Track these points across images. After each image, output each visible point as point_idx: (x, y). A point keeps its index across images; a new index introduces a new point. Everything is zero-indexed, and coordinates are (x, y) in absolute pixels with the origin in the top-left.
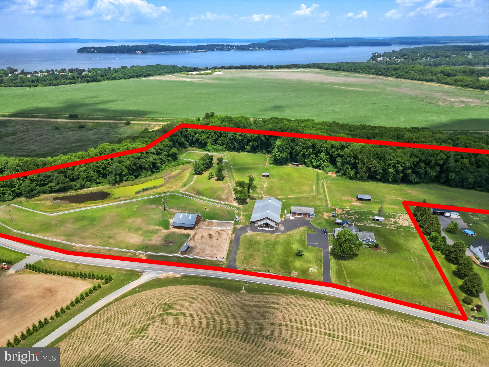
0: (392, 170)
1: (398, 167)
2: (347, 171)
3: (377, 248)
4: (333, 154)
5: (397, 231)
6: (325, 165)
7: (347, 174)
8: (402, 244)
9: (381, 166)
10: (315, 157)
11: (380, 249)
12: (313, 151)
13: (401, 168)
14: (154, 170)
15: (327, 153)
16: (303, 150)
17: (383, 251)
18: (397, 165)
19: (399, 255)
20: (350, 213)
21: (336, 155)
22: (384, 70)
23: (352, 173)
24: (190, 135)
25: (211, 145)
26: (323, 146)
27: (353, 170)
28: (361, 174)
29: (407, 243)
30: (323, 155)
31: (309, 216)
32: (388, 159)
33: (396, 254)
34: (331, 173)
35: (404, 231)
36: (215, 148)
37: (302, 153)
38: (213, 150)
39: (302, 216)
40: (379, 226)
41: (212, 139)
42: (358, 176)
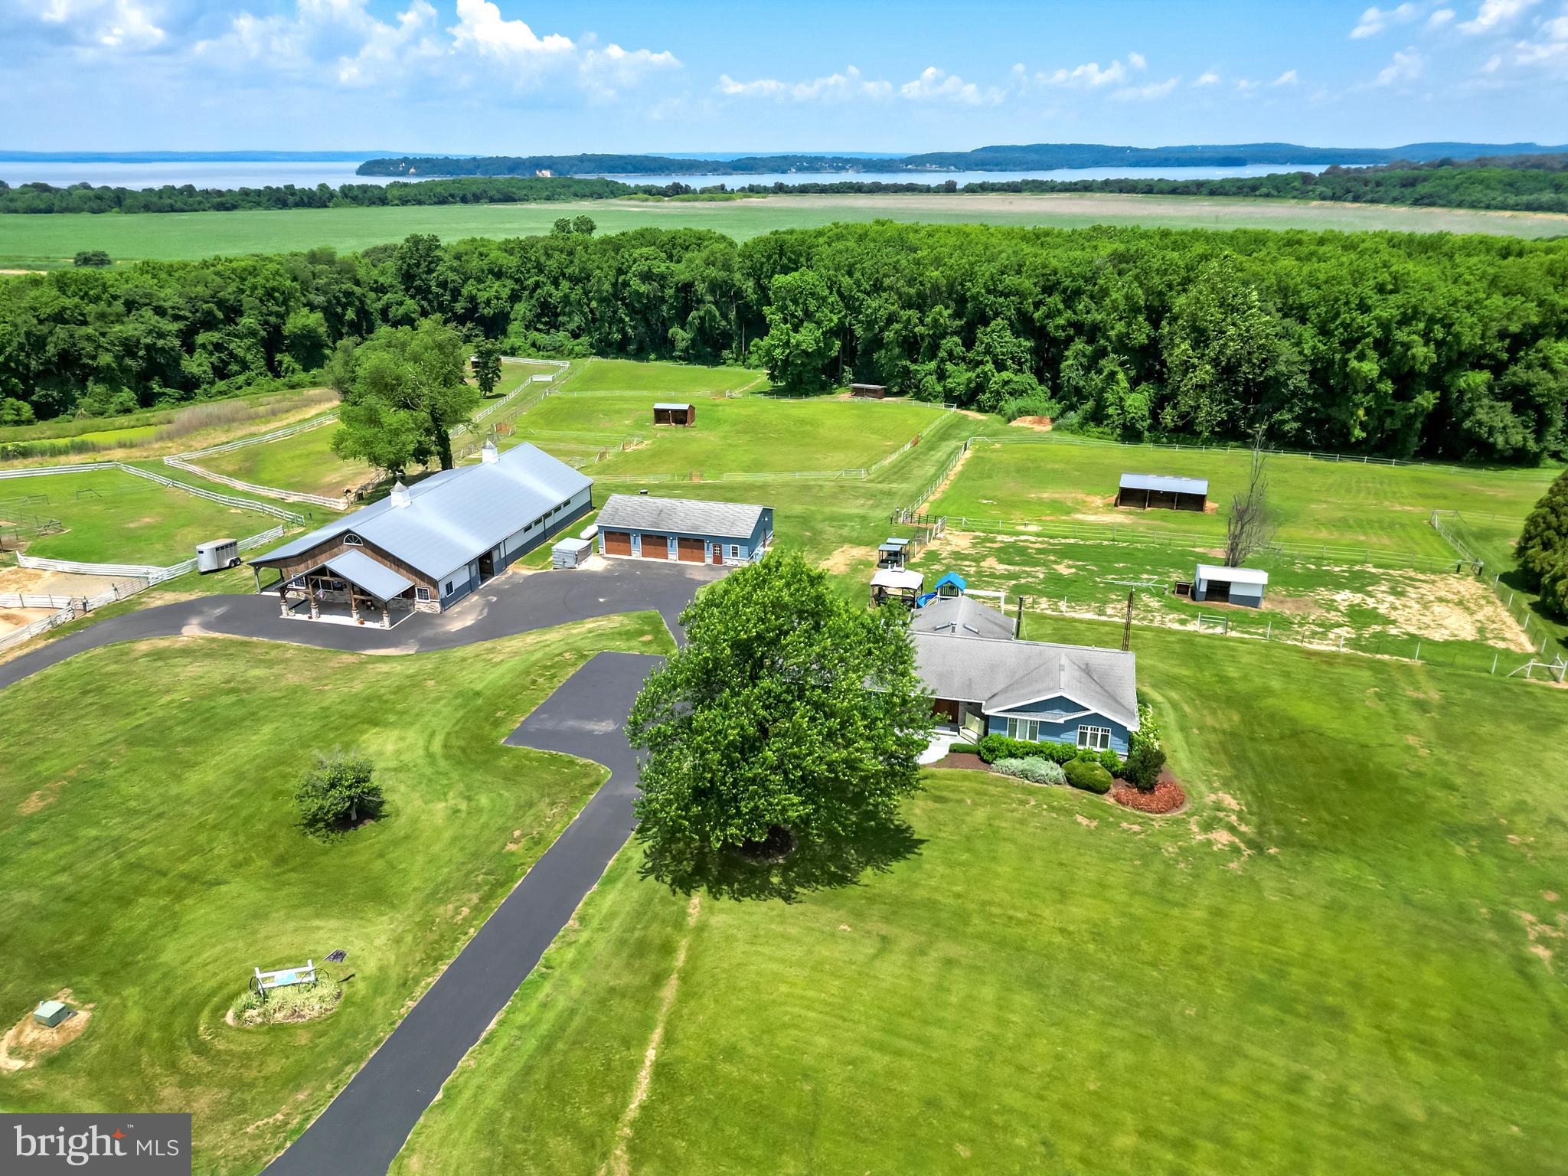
0: (1370, 368)
1: (1407, 346)
2: (1109, 396)
3: (1148, 788)
4: (1051, 327)
5: (1378, 668)
6: (1006, 383)
7: (1111, 411)
8: (1419, 775)
9: (1301, 353)
10: (960, 350)
11: (1175, 803)
12: (951, 317)
13: (1422, 353)
14: (156, 389)
15: (1024, 325)
16: (905, 314)
17: (1208, 826)
18: (1401, 335)
19: (1372, 880)
20: (1029, 555)
21: (1064, 329)
22: (1366, 185)
23: (1138, 401)
24: (443, 285)
25: (527, 328)
26: (1000, 288)
27: (1143, 385)
28: (1186, 403)
29: (1463, 768)
30: (1000, 336)
31: (718, 559)
32: (1347, 303)
33: (1343, 867)
34: (1030, 418)
35: (1432, 676)
36: (538, 343)
37: (897, 326)
38: (532, 351)
39: (673, 556)
40: (1219, 630)
41: (533, 302)
42: (1168, 416)
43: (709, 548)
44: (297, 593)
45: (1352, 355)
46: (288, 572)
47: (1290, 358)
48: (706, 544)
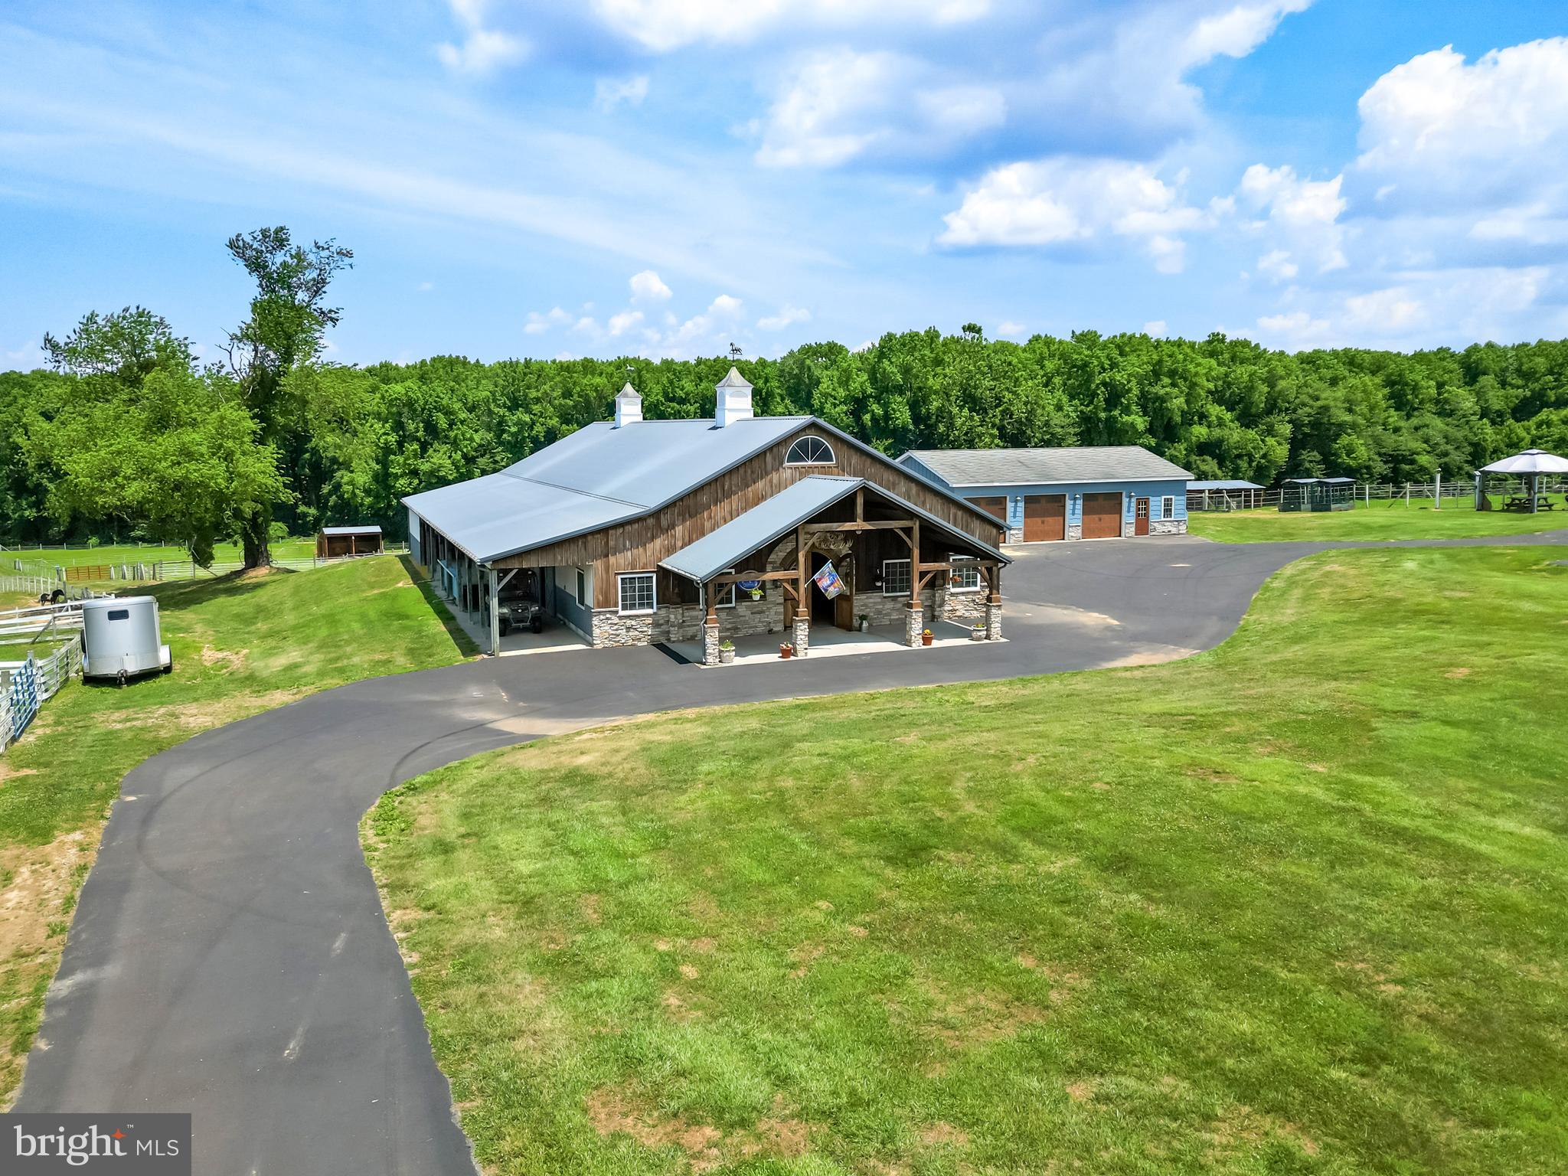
31: (1142, 527)
43: (1129, 507)
44: (628, 629)
45: (1116, 413)
46: (607, 569)
47: (1058, 422)
48: (1125, 500)
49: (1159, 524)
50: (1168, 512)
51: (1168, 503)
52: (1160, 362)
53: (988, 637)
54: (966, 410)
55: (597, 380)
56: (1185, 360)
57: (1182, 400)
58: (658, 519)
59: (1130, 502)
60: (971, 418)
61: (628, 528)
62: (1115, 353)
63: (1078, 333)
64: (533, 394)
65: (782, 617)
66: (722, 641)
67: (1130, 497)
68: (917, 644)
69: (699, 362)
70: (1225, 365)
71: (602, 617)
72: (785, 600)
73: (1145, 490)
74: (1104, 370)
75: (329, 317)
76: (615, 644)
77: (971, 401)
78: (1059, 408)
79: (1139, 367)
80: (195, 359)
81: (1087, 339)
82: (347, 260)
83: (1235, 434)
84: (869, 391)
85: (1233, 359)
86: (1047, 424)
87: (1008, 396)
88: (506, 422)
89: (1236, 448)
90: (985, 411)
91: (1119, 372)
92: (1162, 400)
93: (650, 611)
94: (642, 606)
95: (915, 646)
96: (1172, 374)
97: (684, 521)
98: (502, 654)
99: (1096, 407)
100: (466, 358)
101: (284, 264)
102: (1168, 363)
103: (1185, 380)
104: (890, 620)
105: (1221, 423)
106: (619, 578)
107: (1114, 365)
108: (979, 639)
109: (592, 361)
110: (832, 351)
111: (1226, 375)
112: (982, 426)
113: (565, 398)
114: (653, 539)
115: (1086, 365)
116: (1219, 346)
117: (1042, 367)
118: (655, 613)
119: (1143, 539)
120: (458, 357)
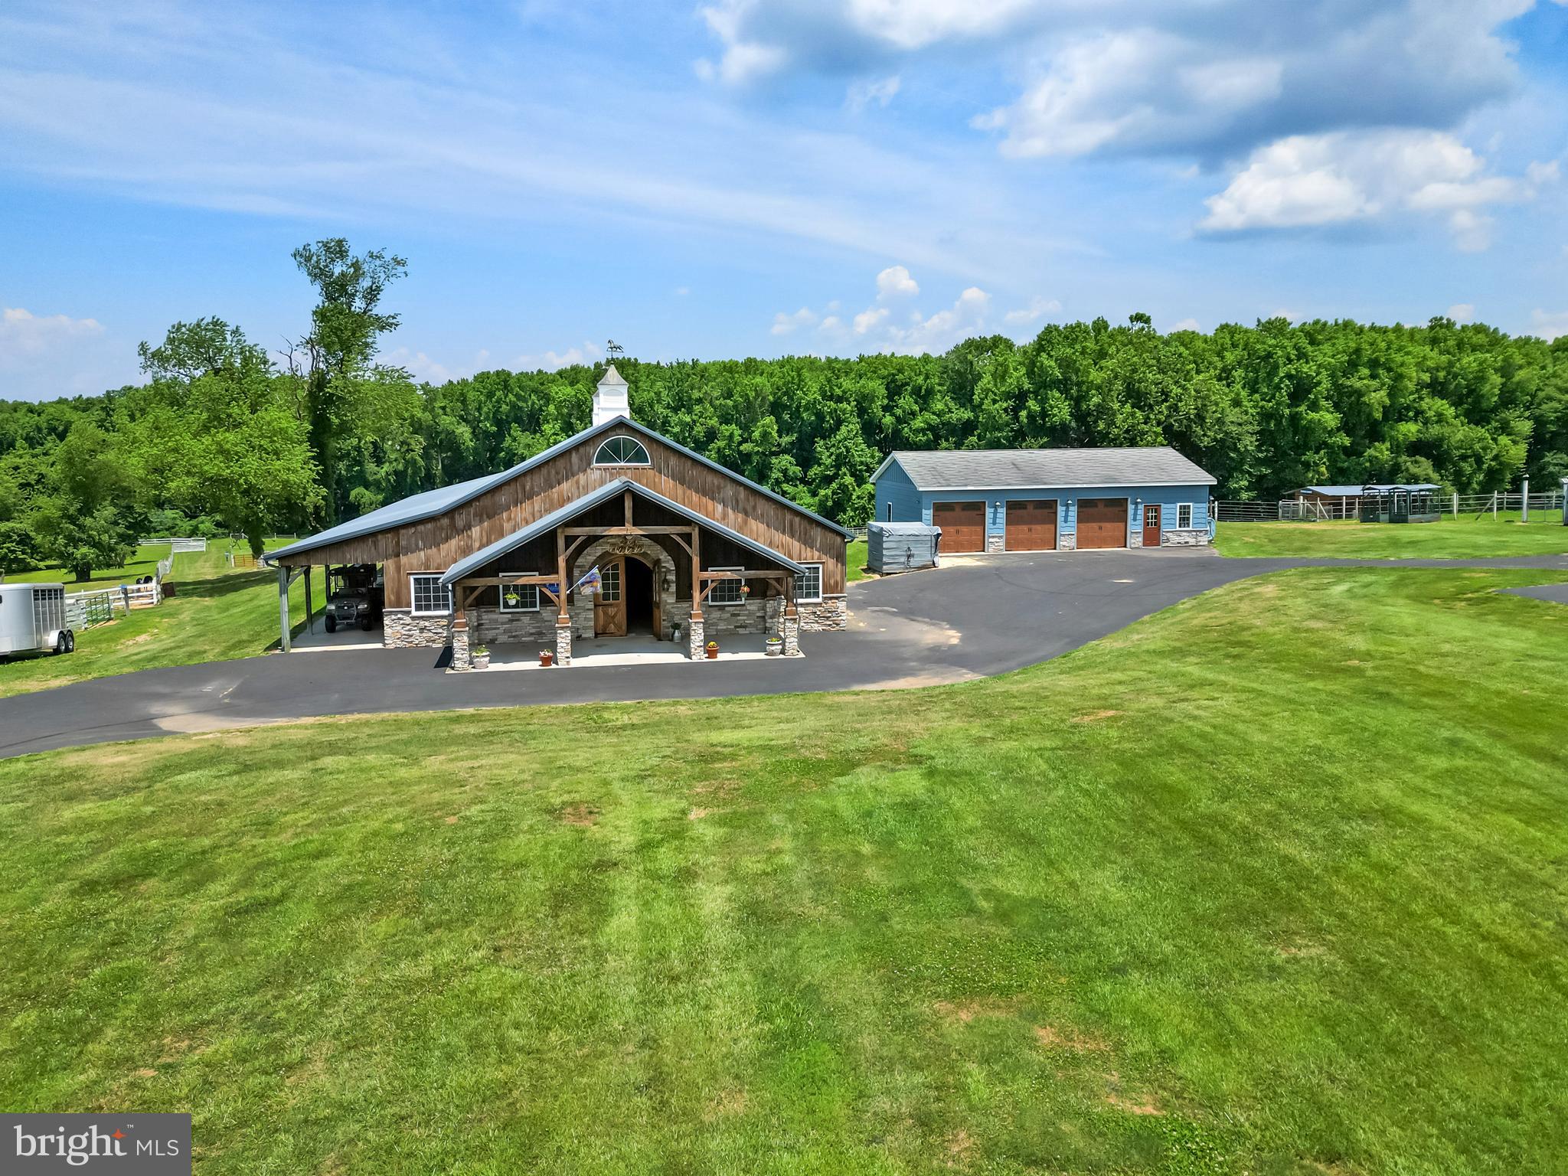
0: (1329, 417)
31: (1152, 536)
39: (1068, 542)
43: (1135, 514)
44: (422, 630)
45: (1302, 408)
46: (398, 568)
47: (1234, 419)
48: (1131, 508)
49: (1173, 534)
50: (1184, 520)
51: (1185, 511)
52: (1358, 351)
53: (783, 652)
54: (1128, 406)
55: (758, 380)
56: (1389, 348)
57: (1383, 393)
58: (453, 519)
59: (1136, 509)
60: (1133, 415)
61: (421, 528)
62: (1304, 342)
63: (1263, 321)
64: (696, 394)
65: (592, 623)
66: (473, 646)
67: (1136, 504)
68: (699, 657)
69: (862, 359)
70: (1449, 353)
71: (393, 617)
72: (596, 606)
73: (1155, 496)
74: (1290, 361)
75: (384, 324)
76: (408, 645)
77: (1135, 396)
78: (1237, 403)
79: (1333, 356)
80: (274, 364)
81: (1275, 328)
82: (400, 269)
83: (1460, 432)
84: (1026, 386)
85: (1460, 345)
86: (1220, 421)
87: (1176, 390)
88: (669, 422)
89: (1457, 448)
90: (1151, 407)
91: (1307, 362)
92: (1359, 394)
93: (446, 613)
94: (437, 607)
95: (695, 659)
96: (1374, 364)
97: (481, 521)
98: (293, 651)
99: (1278, 404)
100: (636, 359)
101: (343, 274)
102: (1367, 353)
103: (1389, 370)
104: (717, 630)
105: (1440, 418)
106: (412, 578)
107: (1302, 355)
108: (772, 653)
109: (755, 360)
110: (997, 343)
111: (1451, 364)
112: (1146, 423)
113: (725, 399)
114: (447, 539)
115: (1269, 355)
116: (1442, 333)
117: (1223, 358)
118: (449, 615)
119: (1154, 552)
120: (629, 359)
